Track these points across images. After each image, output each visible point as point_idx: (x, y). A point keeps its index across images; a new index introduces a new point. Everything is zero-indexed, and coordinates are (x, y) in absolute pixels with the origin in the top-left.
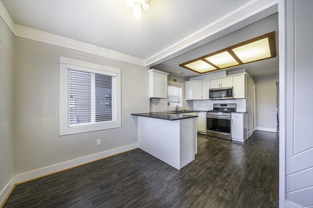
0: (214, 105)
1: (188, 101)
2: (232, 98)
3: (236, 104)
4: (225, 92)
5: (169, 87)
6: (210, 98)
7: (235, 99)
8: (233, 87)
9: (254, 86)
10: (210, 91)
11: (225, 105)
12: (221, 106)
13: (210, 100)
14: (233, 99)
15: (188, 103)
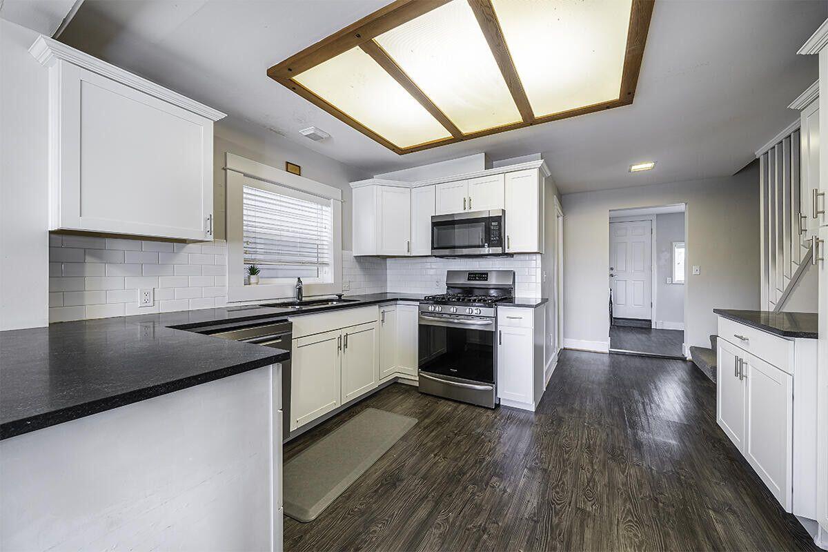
0: (451, 274)
1: (363, 260)
2: (499, 250)
3: (514, 273)
4: (481, 228)
5: (250, 191)
6: (433, 248)
7: (511, 255)
8: (504, 211)
9: (561, 218)
10: (434, 224)
11: (483, 276)
12: (469, 280)
13: (436, 256)
14: (504, 254)
15: (363, 268)
